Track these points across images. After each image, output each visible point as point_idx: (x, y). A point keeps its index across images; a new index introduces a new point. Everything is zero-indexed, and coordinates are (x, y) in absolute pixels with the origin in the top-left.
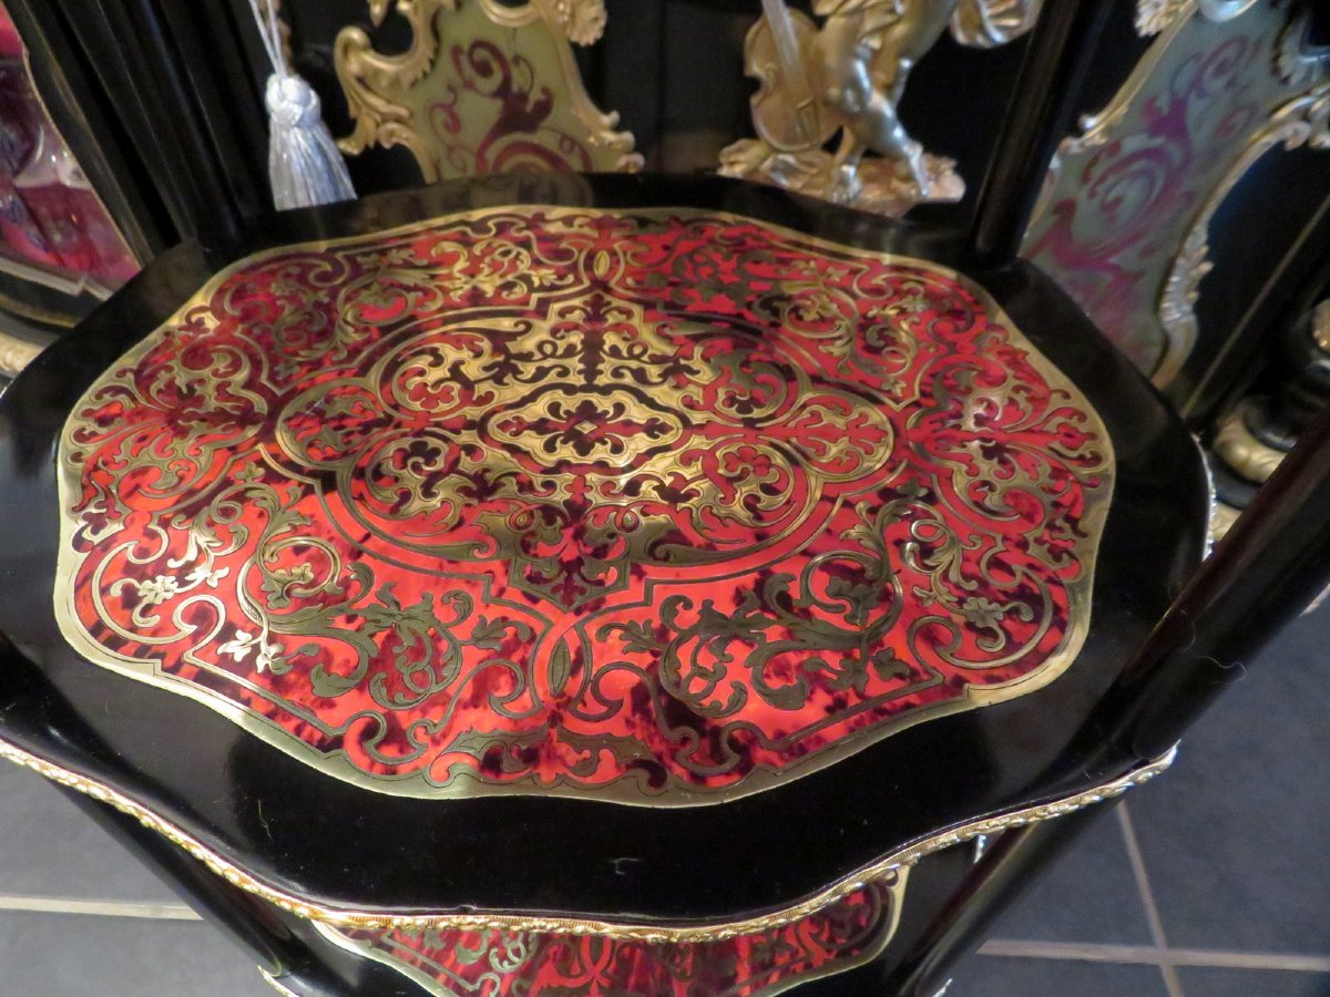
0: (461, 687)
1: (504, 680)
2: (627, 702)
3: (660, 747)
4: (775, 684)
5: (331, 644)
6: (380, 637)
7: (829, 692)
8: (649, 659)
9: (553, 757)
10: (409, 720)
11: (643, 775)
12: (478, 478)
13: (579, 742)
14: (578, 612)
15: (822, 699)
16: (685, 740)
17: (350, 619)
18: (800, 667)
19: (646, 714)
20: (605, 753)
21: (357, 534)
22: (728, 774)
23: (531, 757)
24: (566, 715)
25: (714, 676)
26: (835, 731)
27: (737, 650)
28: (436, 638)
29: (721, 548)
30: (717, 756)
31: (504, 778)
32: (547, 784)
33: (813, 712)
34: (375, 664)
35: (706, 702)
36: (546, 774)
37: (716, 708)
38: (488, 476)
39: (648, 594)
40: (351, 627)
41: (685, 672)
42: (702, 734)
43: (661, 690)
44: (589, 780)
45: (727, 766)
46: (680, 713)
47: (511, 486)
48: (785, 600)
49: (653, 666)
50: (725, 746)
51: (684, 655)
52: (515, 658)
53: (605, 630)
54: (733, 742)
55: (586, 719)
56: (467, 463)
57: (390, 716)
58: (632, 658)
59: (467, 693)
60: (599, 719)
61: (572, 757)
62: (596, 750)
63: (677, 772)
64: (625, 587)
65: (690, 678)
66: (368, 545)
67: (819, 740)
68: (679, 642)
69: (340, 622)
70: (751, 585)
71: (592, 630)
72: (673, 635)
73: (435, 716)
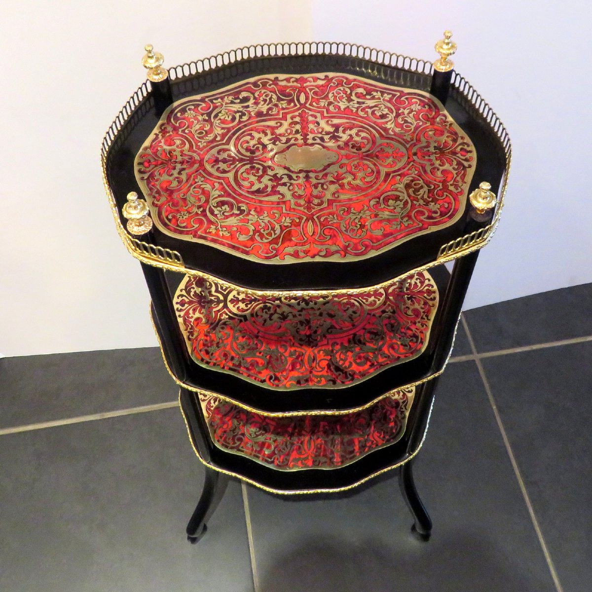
0: (288, 366)
1: (298, 364)
2: (326, 367)
3: (334, 376)
4: (358, 361)
5: (258, 359)
6: (268, 357)
7: (370, 362)
8: (329, 357)
9: (312, 380)
10: (279, 375)
11: (331, 383)
12: (282, 314)
13: (317, 377)
14: (312, 347)
15: (369, 363)
16: (340, 375)
17: (260, 353)
18: (364, 357)
19: (330, 370)
20: (323, 379)
21: (256, 332)
22: (349, 381)
23: (307, 381)
24: (313, 371)
25: (345, 360)
26: (372, 370)
27: (349, 354)
28: (281, 356)
29: (344, 329)
30: (346, 377)
31: (302, 385)
32: (312, 386)
33: (367, 367)
34: (269, 363)
35: (344, 366)
36: (310, 384)
37: (346, 367)
38: (285, 314)
39: (328, 342)
40: (261, 355)
41: (338, 360)
42: (343, 373)
43: (333, 364)
44: (320, 385)
45: (349, 379)
46: (338, 369)
47: (291, 317)
48: (360, 341)
49: (331, 359)
50: (349, 376)
51: (337, 356)
52: (300, 360)
53: (319, 352)
54: (350, 374)
55: (318, 372)
56: (278, 310)
57: (275, 375)
58: (326, 357)
59: (290, 368)
60: (321, 371)
61: (316, 380)
62: (320, 378)
63: (338, 382)
64: (322, 341)
65: (339, 361)
66: (259, 334)
67: (368, 372)
68: (336, 353)
69: (258, 354)
70: (352, 338)
71: (316, 352)
72: (335, 351)
73: (284, 374)
